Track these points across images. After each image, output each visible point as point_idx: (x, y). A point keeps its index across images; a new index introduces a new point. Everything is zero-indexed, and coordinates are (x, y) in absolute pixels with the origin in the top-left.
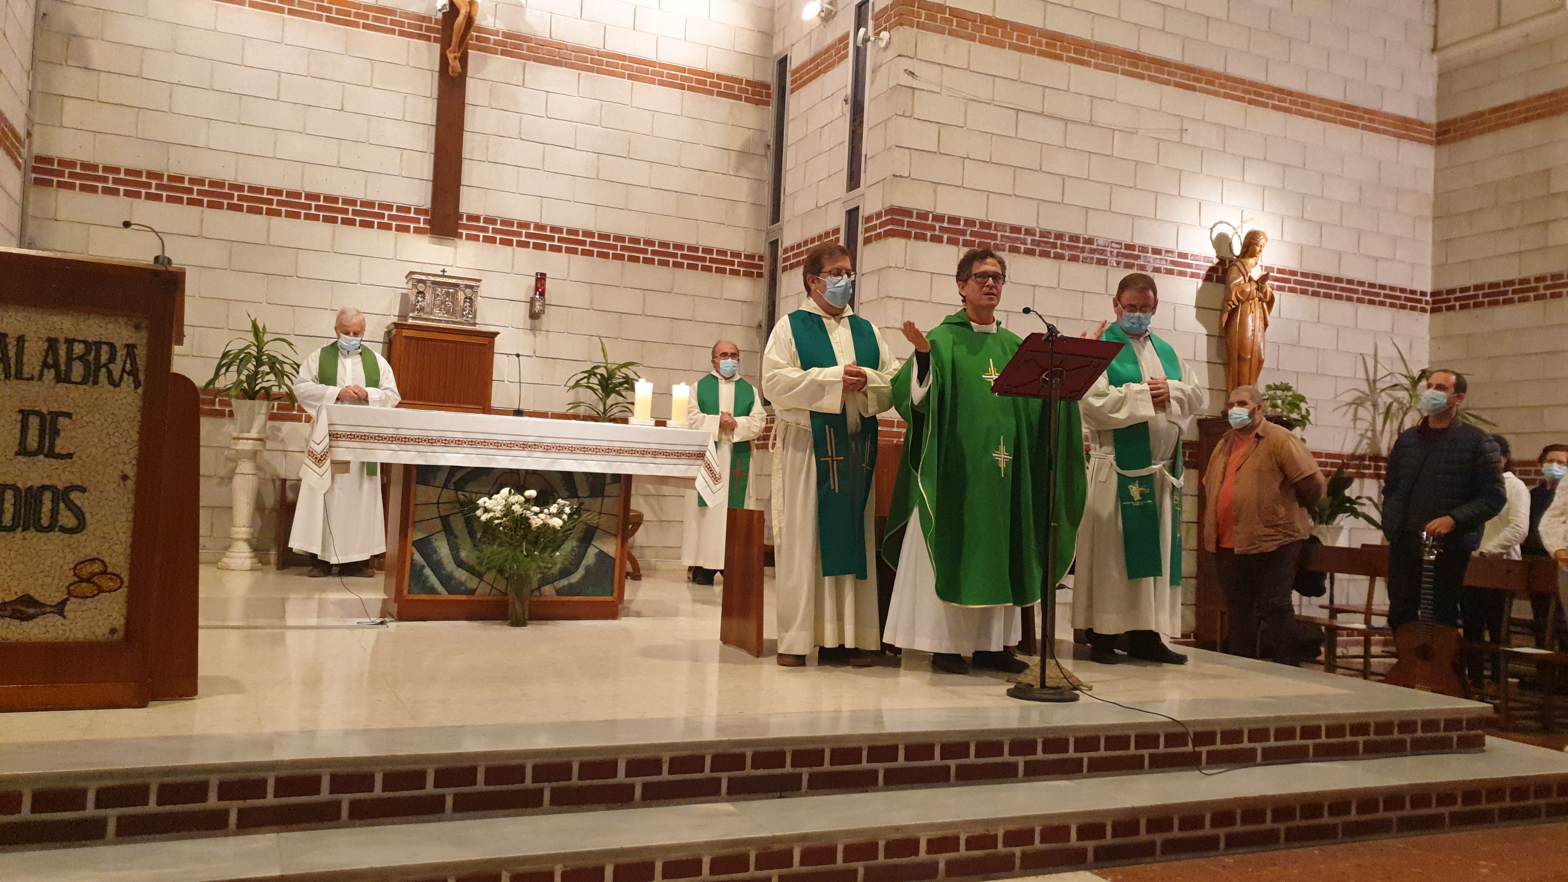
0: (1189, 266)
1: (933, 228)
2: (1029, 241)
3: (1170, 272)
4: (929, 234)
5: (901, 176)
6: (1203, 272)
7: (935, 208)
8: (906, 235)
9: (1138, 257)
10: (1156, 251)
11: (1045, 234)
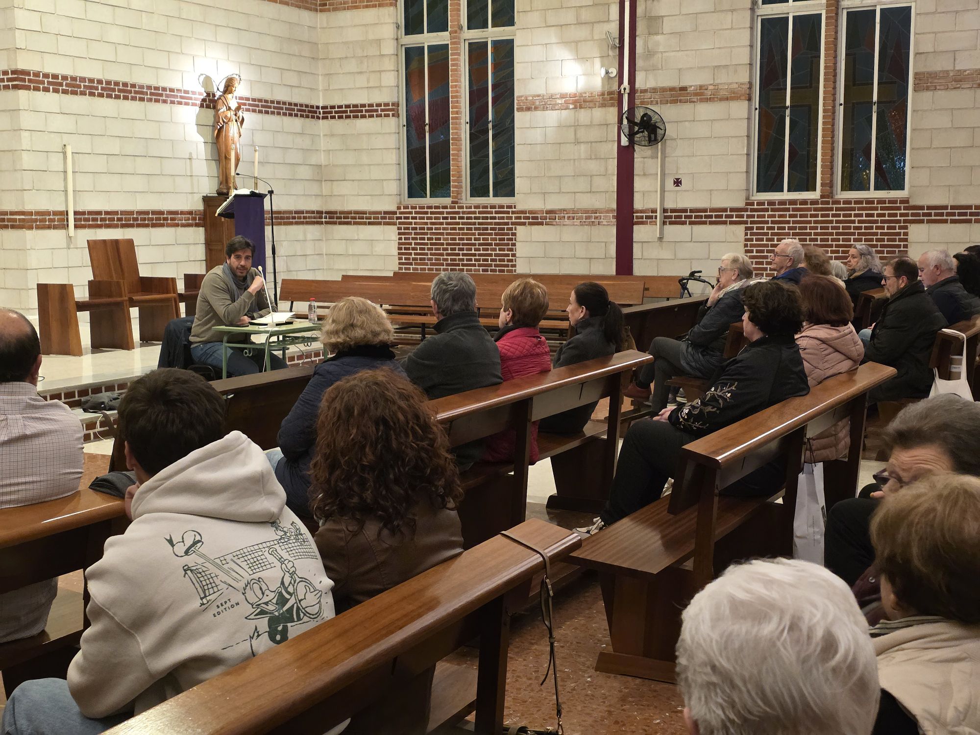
0: (190, 98)
1: (43, 83)
2: (100, 88)
3: (180, 103)
4: (41, 86)
5: (21, 49)
6: (199, 102)
7: (43, 69)
8: (28, 88)
9: (161, 95)
10: (172, 90)
11: (108, 83)
